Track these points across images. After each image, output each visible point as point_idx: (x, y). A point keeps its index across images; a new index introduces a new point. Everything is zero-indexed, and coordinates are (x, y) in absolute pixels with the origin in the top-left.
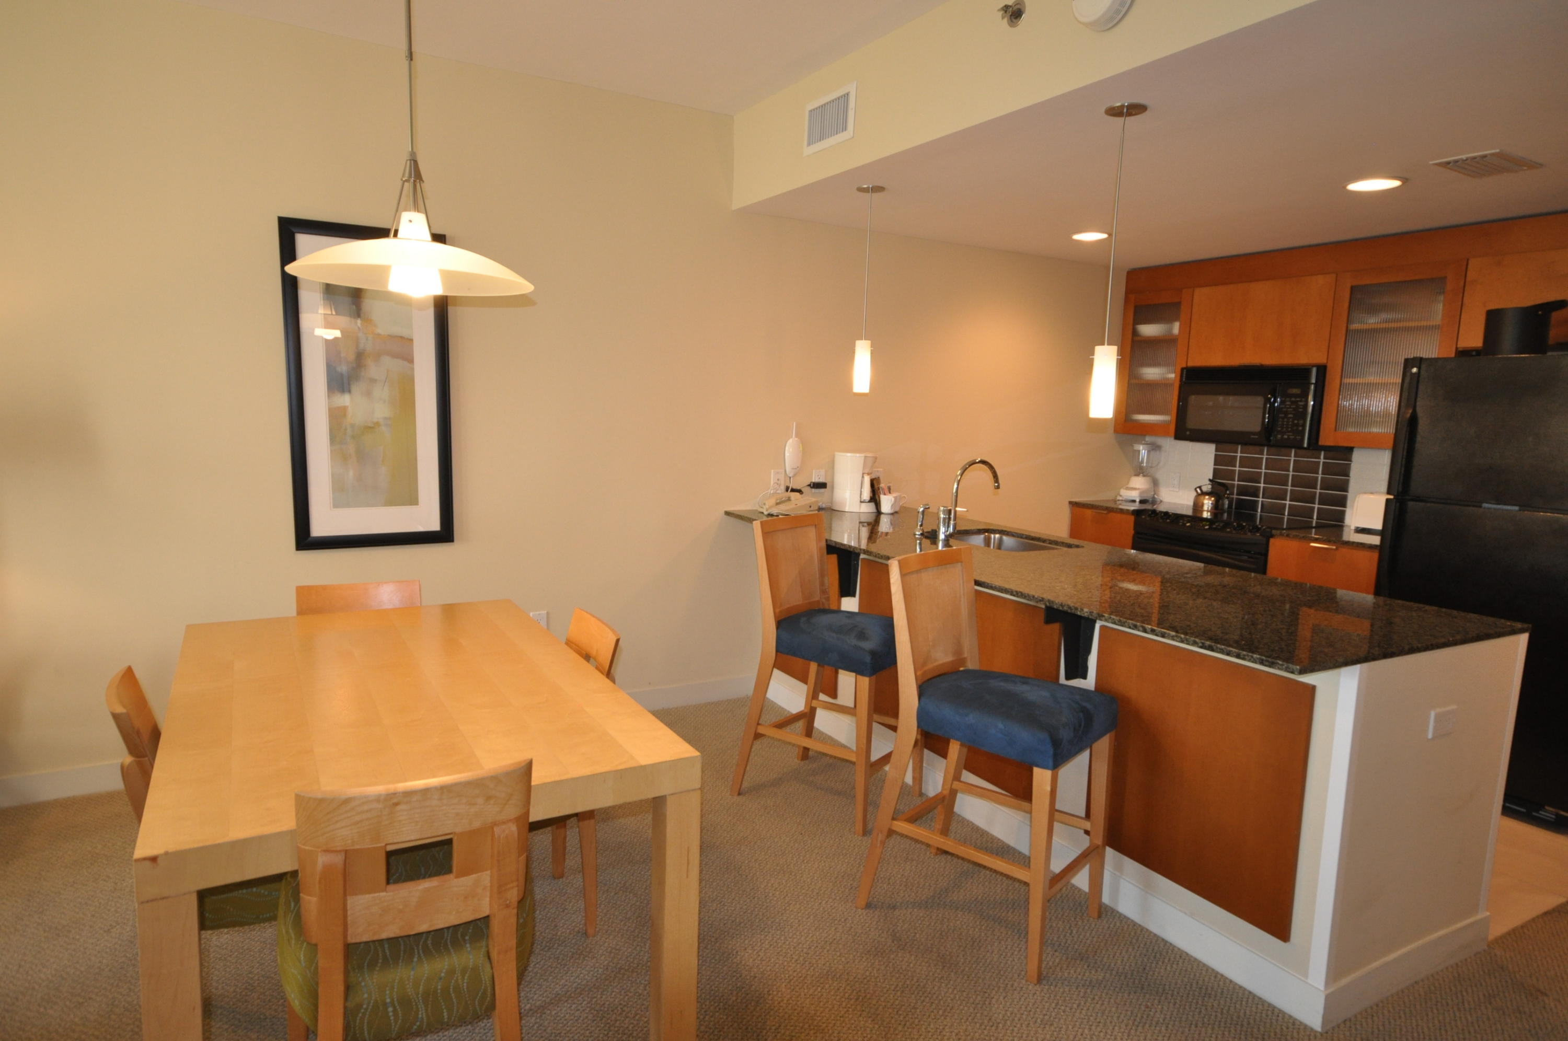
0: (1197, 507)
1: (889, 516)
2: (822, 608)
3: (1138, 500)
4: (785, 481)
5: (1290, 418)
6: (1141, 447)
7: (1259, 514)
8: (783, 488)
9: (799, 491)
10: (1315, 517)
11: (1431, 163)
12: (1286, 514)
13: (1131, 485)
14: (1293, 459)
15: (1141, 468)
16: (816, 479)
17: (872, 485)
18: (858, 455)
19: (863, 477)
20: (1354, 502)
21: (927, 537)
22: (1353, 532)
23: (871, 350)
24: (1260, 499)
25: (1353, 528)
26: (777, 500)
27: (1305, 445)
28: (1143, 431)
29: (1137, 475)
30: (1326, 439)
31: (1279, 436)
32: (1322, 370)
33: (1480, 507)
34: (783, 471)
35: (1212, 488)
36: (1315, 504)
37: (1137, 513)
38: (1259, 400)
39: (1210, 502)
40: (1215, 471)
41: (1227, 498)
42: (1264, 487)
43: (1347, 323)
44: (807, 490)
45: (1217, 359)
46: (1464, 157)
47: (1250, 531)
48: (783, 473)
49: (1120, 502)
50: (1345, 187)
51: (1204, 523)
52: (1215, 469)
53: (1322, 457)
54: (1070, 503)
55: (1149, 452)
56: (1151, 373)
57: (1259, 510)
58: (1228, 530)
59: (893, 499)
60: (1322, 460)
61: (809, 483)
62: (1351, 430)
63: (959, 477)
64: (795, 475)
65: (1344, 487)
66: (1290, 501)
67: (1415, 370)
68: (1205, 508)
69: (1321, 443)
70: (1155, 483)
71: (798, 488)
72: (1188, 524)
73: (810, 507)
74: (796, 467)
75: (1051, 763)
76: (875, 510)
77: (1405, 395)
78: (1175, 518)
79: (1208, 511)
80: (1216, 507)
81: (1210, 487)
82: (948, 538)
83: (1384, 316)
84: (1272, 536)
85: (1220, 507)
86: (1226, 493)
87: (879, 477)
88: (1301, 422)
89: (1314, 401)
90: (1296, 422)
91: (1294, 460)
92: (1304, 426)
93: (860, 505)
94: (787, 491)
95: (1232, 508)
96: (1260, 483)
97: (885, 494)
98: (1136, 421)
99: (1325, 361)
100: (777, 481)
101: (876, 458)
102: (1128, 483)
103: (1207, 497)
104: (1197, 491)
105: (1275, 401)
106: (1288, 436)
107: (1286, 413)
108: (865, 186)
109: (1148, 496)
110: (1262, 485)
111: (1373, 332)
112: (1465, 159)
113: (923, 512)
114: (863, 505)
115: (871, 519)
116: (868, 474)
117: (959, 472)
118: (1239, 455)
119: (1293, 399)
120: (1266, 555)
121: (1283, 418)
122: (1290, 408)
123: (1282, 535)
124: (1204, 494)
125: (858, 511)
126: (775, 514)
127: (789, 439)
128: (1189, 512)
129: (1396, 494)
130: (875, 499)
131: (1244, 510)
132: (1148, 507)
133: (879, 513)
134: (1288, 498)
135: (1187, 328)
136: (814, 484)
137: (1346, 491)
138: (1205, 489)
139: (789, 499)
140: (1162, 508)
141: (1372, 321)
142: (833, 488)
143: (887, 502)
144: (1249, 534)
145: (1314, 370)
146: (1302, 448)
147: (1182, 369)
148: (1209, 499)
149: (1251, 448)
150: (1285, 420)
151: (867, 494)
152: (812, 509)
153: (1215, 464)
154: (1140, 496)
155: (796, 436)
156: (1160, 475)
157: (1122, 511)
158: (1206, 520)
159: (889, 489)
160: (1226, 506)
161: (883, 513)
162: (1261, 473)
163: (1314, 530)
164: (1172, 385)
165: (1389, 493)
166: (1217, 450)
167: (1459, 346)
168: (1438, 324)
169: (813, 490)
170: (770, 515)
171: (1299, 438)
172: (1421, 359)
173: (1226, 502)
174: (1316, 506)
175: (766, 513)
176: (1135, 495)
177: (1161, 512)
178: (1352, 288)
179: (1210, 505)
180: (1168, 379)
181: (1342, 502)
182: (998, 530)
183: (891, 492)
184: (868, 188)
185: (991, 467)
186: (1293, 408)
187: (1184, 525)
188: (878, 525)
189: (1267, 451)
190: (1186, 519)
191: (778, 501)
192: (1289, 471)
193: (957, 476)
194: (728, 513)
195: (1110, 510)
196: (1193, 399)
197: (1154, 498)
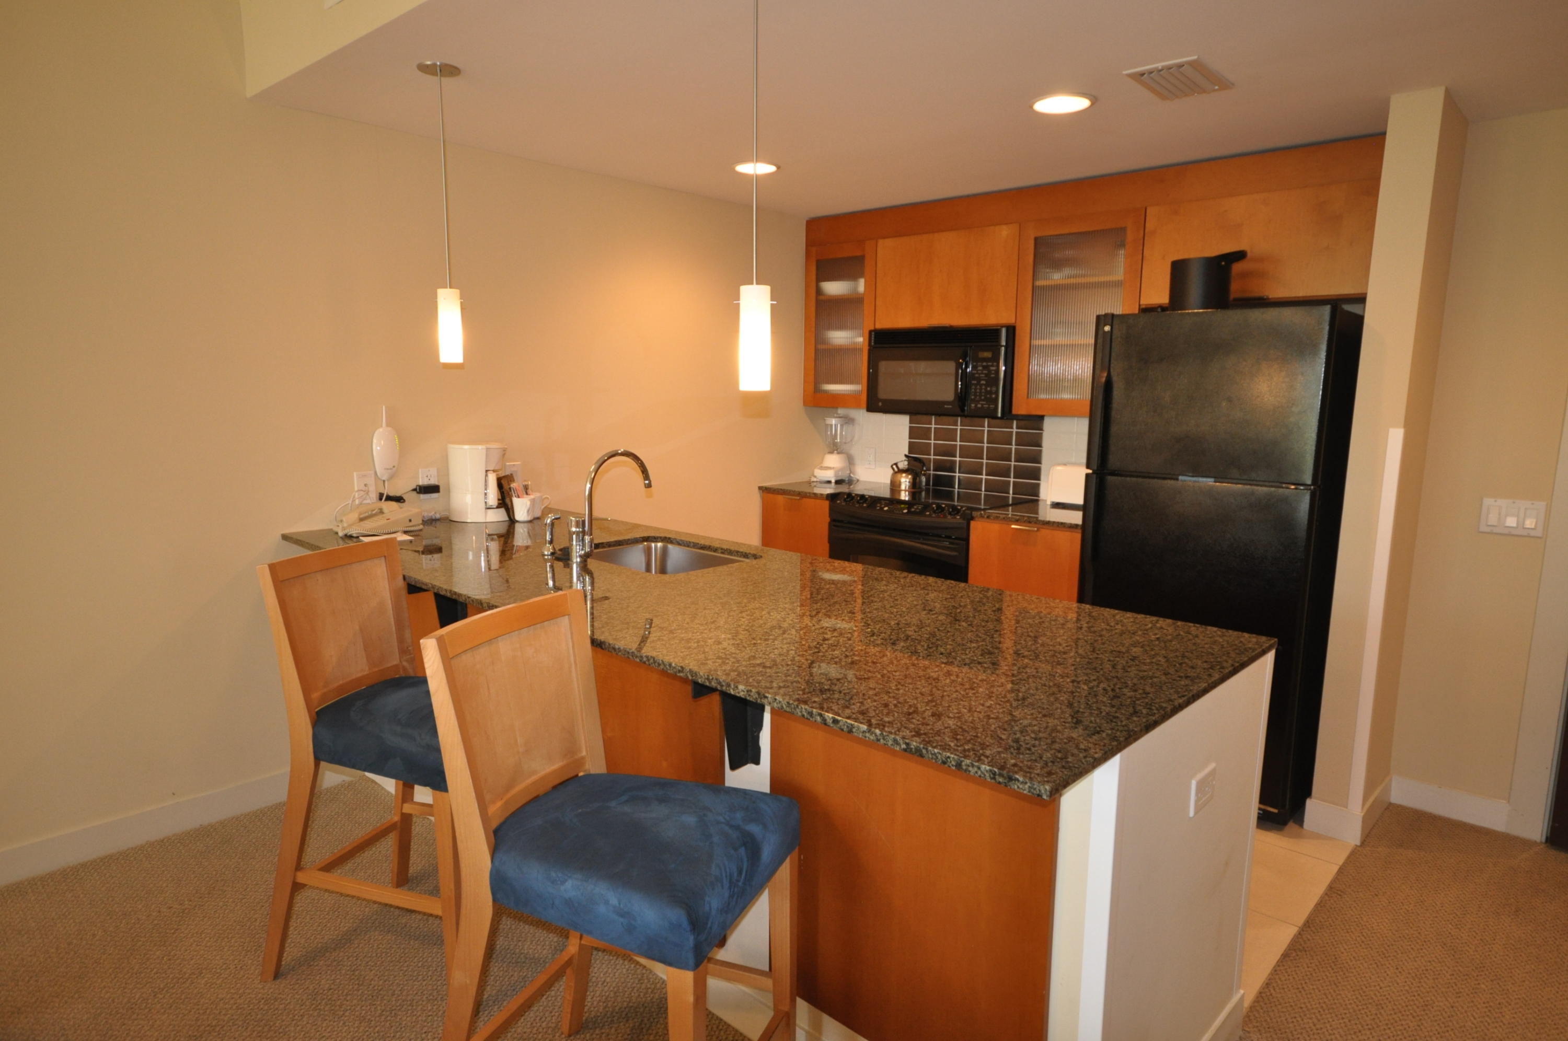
0: (895, 487)
1: (526, 524)
2: (404, 675)
3: (833, 481)
4: (376, 485)
5: (983, 384)
6: (833, 421)
7: (956, 490)
8: (374, 496)
9: (399, 499)
10: (1011, 492)
11: (1125, 72)
12: (983, 489)
13: (826, 463)
14: (986, 429)
15: (835, 444)
16: (423, 481)
17: (500, 486)
18: (480, 447)
19: (486, 475)
20: (1048, 475)
21: (558, 559)
22: (1049, 507)
23: (461, 303)
24: (957, 475)
25: (1049, 503)
26: (360, 514)
27: (999, 415)
28: (834, 402)
29: (831, 452)
30: (1019, 408)
31: (973, 405)
32: (1012, 330)
33: (1177, 479)
34: (372, 472)
35: (909, 464)
36: (1010, 477)
37: (832, 497)
38: (950, 366)
39: (908, 480)
40: (910, 444)
41: (924, 475)
42: (960, 461)
43: (1033, 280)
44: (411, 497)
45: (905, 320)
46: (1160, 65)
47: (950, 514)
48: (373, 475)
49: (815, 484)
50: (1031, 107)
51: (902, 506)
52: (910, 443)
53: (1015, 426)
54: (760, 488)
55: (842, 426)
56: (839, 337)
57: (957, 487)
58: (928, 513)
59: (529, 503)
60: (1015, 430)
61: (414, 487)
62: (1043, 396)
63: (593, 475)
64: (391, 477)
65: (1037, 459)
66: (986, 475)
67: (1107, 328)
68: (903, 487)
69: (1014, 412)
70: (850, 460)
71: (398, 494)
72: (886, 509)
73: (410, 521)
74: (391, 467)
75: (691, 962)
76: (507, 519)
77: (1099, 355)
78: (874, 501)
79: (905, 491)
80: (914, 485)
81: (906, 463)
82: (585, 558)
83: (1067, 271)
84: (972, 518)
85: (917, 486)
86: (923, 470)
87: (512, 474)
88: (994, 389)
89: (1005, 365)
90: (989, 389)
91: (988, 431)
92: (997, 393)
93: (486, 513)
94: (381, 499)
95: (929, 485)
96: (956, 457)
97: (519, 497)
98: (826, 392)
99: (1013, 321)
100: (364, 488)
101: (504, 450)
102: (822, 463)
103: (904, 475)
104: (893, 469)
105: (967, 367)
106: (982, 405)
107: (979, 379)
108: (429, 63)
109: (844, 475)
110: (958, 459)
111: (1057, 288)
112: (1160, 68)
113: (552, 524)
114: (490, 511)
115: (503, 529)
116: (494, 471)
117: (593, 467)
118: (933, 426)
119: (985, 364)
120: (967, 540)
121: (976, 385)
122: (982, 373)
123: (982, 516)
124: (901, 471)
125: (482, 520)
126: (355, 535)
127: (376, 429)
128: (886, 494)
129: (1095, 468)
130: (505, 502)
131: (941, 487)
132: (844, 489)
133: (512, 521)
134: (984, 472)
135: (872, 286)
136: (420, 487)
137: (1040, 462)
138: (901, 466)
139: (381, 512)
140: (859, 489)
141: (1056, 277)
142: (448, 490)
143: (522, 508)
144: (949, 517)
145: (1004, 331)
146: (997, 418)
147: (870, 332)
148: (906, 477)
149: (945, 418)
150: (978, 387)
151: (493, 496)
152: (411, 524)
153: (910, 438)
154: (836, 476)
155: (388, 425)
156: (855, 451)
157: (816, 496)
158: (904, 502)
159: (526, 488)
160: (924, 484)
161: (517, 521)
162: (956, 445)
163: (1010, 508)
164: (861, 350)
165: (1088, 467)
166: (911, 422)
167: (1142, 302)
168: (1120, 279)
169: (422, 496)
170: (349, 537)
171: (992, 406)
172: (1113, 315)
173: (924, 479)
174: (1012, 480)
175: (341, 534)
176: (830, 475)
177: (857, 495)
178: (1036, 239)
179: (908, 484)
180: (855, 343)
181: (1036, 474)
182: (661, 537)
183: (529, 491)
184: (435, 65)
185: (636, 458)
186: (985, 374)
187: (882, 509)
188: (513, 537)
189: (961, 422)
190: (883, 502)
191: (362, 516)
192: (983, 443)
193: (591, 473)
194: (285, 537)
195: (803, 495)
196: (884, 366)
197: (850, 476)
